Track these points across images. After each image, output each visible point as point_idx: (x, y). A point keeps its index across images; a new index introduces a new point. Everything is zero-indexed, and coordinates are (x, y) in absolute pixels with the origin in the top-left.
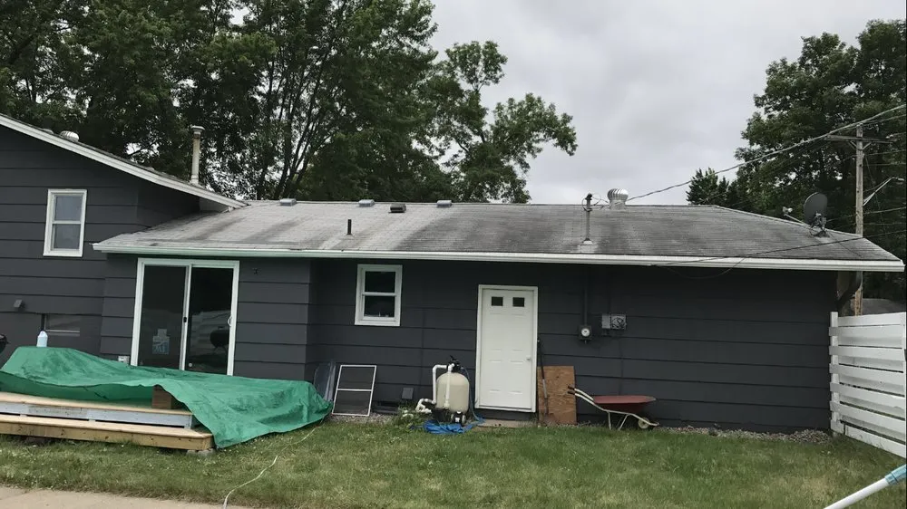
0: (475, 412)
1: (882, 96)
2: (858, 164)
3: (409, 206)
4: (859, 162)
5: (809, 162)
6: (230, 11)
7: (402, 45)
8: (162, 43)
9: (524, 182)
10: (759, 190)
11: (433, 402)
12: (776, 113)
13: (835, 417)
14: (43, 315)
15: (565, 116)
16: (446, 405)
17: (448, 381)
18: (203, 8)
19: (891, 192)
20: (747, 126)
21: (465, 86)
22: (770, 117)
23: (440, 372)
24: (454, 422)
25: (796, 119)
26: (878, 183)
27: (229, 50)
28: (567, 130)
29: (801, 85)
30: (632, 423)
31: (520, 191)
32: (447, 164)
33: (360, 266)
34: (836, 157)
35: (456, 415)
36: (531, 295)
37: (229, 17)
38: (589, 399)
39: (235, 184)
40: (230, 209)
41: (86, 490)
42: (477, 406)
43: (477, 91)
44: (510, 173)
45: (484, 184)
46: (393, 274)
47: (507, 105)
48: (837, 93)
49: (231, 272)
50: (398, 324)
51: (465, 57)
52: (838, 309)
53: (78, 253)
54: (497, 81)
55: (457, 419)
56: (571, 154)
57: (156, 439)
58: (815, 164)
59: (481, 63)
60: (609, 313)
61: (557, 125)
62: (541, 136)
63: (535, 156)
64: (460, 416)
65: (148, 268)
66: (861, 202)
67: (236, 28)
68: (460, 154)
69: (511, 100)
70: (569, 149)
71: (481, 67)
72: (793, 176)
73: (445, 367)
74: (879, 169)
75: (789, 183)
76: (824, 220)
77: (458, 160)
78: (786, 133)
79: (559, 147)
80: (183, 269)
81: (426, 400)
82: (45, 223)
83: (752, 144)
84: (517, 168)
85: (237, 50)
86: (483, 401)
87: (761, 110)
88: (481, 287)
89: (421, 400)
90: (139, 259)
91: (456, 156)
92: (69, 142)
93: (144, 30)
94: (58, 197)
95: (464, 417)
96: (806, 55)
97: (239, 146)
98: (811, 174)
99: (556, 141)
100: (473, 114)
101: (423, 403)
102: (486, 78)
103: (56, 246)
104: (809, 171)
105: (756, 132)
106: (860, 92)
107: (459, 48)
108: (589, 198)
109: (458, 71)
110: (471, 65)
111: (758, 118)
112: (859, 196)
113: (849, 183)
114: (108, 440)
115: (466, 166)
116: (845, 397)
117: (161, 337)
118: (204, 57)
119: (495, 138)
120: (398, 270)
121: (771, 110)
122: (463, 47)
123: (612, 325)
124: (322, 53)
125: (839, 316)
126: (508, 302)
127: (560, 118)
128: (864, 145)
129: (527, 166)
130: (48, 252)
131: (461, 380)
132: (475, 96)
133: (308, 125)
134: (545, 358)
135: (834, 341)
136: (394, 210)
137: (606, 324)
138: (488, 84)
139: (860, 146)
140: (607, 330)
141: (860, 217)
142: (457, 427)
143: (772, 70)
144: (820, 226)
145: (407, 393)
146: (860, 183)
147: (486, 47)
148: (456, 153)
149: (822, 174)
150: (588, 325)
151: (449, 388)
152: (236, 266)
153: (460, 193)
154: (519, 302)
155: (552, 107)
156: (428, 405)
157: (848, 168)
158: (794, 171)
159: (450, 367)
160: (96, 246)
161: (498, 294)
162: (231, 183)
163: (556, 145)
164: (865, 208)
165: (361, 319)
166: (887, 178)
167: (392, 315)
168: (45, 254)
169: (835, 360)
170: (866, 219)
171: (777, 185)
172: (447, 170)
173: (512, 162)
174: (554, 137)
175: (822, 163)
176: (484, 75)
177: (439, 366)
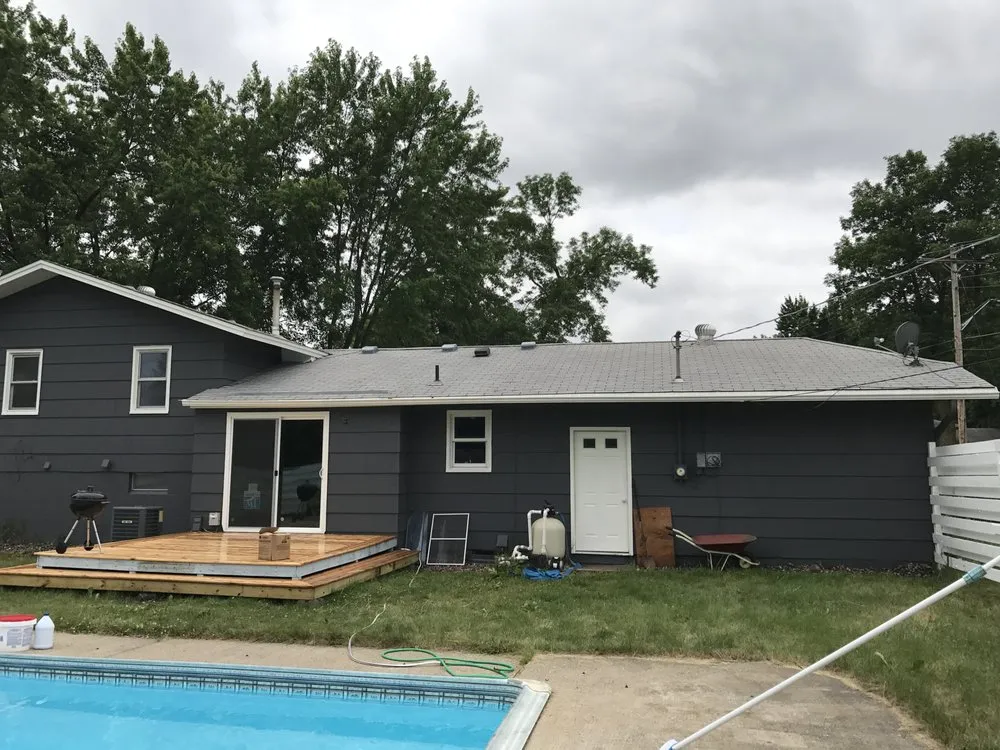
0: (571, 558)
1: (975, 214)
2: (953, 287)
3: (493, 349)
4: (955, 285)
5: (903, 285)
6: (298, 156)
7: (470, 182)
8: (227, 191)
9: (602, 317)
10: (851, 317)
11: (529, 548)
12: (865, 236)
13: (938, 550)
14: (131, 474)
15: (643, 247)
16: (543, 551)
17: (544, 527)
18: (270, 153)
19: (991, 314)
20: (835, 251)
21: (537, 219)
22: (858, 239)
23: (535, 517)
24: (552, 568)
25: (885, 241)
26: (978, 305)
27: (298, 195)
28: (647, 261)
29: (889, 205)
30: (734, 564)
31: (599, 327)
32: (521, 302)
33: (449, 412)
34: (932, 280)
35: (554, 561)
36: (624, 436)
37: (297, 160)
38: (688, 539)
39: (305, 332)
40: (312, 359)
41: (214, 638)
42: (573, 552)
43: (550, 225)
44: (587, 309)
45: (560, 322)
46: (482, 420)
47: (581, 239)
48: (928, 212)
49: (320, 423)
50: (489, 470)
51: (536, 190)
52: (935, 439)
53: (165, 410)
54: (571, 213)
55: (555, 565)
56: (652, 286)
57: (267, 590)
58: (909, 288)
59: (553, 196)
60: (704, 451)
61: (637, 257)
62: (621, 267)
63: (613, 290)
64: (557, 561)
65: (237, 423)
66: (958, 326)
67: (303, 173)
68: (534, 291)
69: (585, 234)
70: (650, 281)
71: (553, 199)
72: (886, 301)
73: (540, 512)
74: (978, 290)
75: (883, 309)
76: (917, 349)
77: (532, 296)
78: (876, 257)
79: (640, 280)
80: (272, 423)
81: (522, 547)
82: (131, 381)
83: (841, 269)
84: (595, 303)
85: (306, 195)
86: (580, 546)
87: (849, 233)
88: (572, 429)
89: (517, 547)
90: (228, 414)
91: (529, 293)
92: (146, 296)
93: (209, 178)
94: (143, 355)
95: (561, 563)
96: (892, 174)
97: (306, 292)
98: (905, 298)
99: (635, 273)
100: (546, 248)
101: (519, 550)
102: (559, 211)
103: (142, 403)
104: (902, 294)
105: (846, 256)
106: (952, 210)
107: (530, 181)
108: (678, 335)
109: (531, 205)
110: (544, 198)
111: (846, 242)
112: (957, 321)
113: (945, 306)
114: (220, 593)
115: (540, 303)
116: (949, 528)
117: (253, 492)
118: (271, 203)
119: (570, 272)
120: (488, 415)
121: (859, 232)
122: (535, 179)
123: (707, 463)
124: (391, 193)
125: (937, 446)
126: (600, 444)
127: (638, 250)
128: (959, 266)
129: (604, 300)
130: (134, 410)
131: (556, 525)
132: (548, 230)
133: (378, 269)
134: (641, 499)
135: (934, 472)
136: (478, 354)
137: (701, 463)
138: (561, 217)
139: (955, 267)
140: (703, 469)
141: (958, 343)
142: (557, 572)
143: (857, 192)
144: (913, 355)
145: (502, 540)
146: (957, 306)
147: (560, 181)
148: (530, 289)
149: (918, 297)
150: (683, 464)
151: (544, 534)
152: (325, 417)
153: (536, 332)
154: (611, 443)
155: (629, 239)
156: (523, 552)
157: (944, 290)
158: (888, 296)
159: (546, 512)
160: (185, 402)
161: (590, 436)
162: (301, 331)
163: (636, 278)
164: (964, 332)
165: (452, 467)
166: (985, 300)
167: (482, 460)
168: (131, 412)
169: (935, 491)
170: (966, 344)
171: (869, 311)
172: (521, 308)
173: (589, 298)
174: (633, 269)
175: (917, 286)
176: (557, 208)
177: (534, 511)
